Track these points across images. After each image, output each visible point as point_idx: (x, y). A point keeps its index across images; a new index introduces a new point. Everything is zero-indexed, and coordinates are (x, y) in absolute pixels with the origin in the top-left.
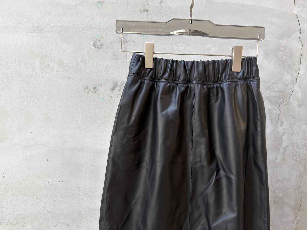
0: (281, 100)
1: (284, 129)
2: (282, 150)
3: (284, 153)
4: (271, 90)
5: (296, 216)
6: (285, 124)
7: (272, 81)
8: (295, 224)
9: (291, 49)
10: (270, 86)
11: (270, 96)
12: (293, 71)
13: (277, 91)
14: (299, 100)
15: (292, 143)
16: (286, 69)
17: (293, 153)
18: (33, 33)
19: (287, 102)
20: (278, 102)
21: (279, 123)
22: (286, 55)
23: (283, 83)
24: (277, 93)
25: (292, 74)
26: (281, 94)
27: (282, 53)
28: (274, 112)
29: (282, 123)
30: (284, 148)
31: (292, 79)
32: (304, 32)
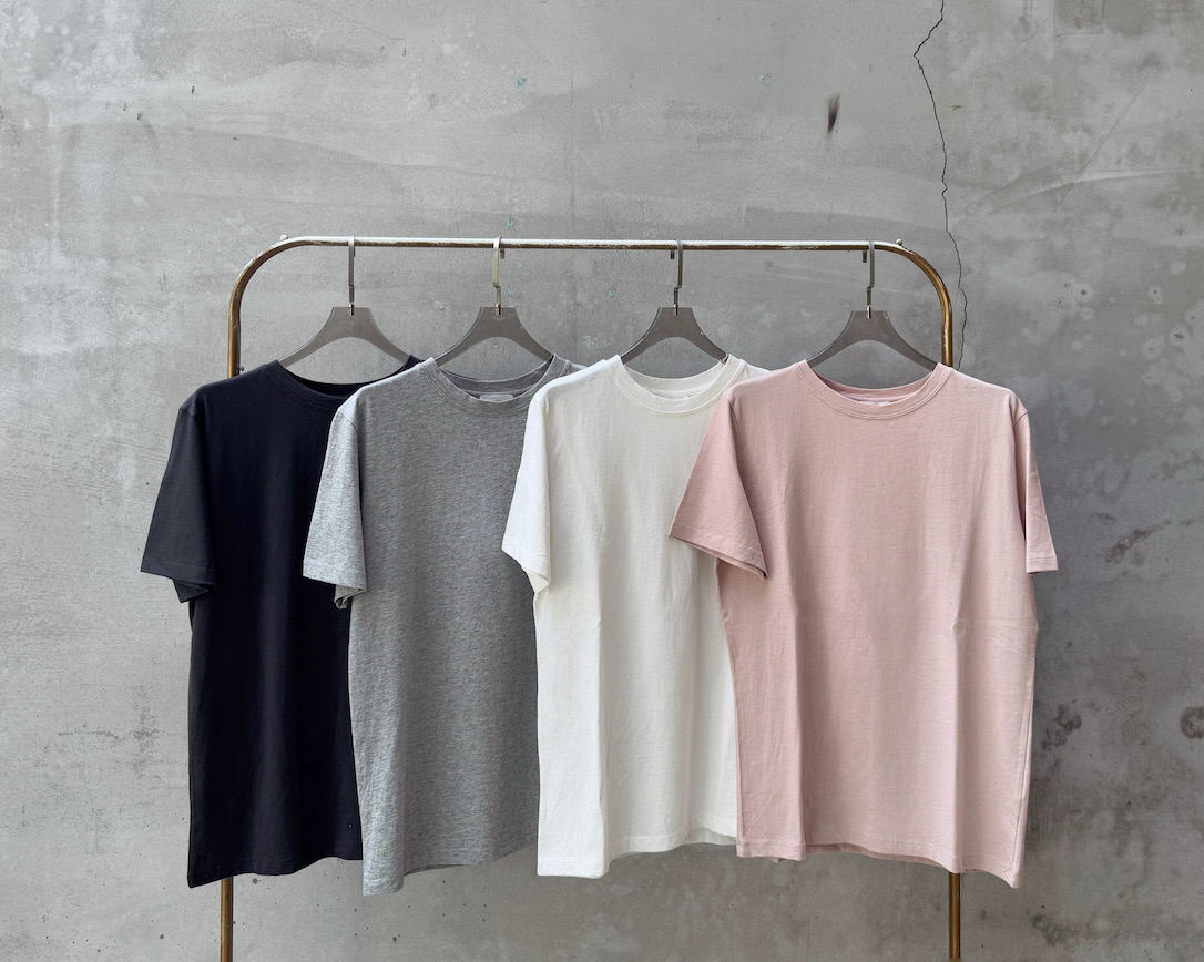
32: (970, 271)
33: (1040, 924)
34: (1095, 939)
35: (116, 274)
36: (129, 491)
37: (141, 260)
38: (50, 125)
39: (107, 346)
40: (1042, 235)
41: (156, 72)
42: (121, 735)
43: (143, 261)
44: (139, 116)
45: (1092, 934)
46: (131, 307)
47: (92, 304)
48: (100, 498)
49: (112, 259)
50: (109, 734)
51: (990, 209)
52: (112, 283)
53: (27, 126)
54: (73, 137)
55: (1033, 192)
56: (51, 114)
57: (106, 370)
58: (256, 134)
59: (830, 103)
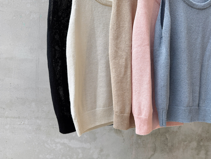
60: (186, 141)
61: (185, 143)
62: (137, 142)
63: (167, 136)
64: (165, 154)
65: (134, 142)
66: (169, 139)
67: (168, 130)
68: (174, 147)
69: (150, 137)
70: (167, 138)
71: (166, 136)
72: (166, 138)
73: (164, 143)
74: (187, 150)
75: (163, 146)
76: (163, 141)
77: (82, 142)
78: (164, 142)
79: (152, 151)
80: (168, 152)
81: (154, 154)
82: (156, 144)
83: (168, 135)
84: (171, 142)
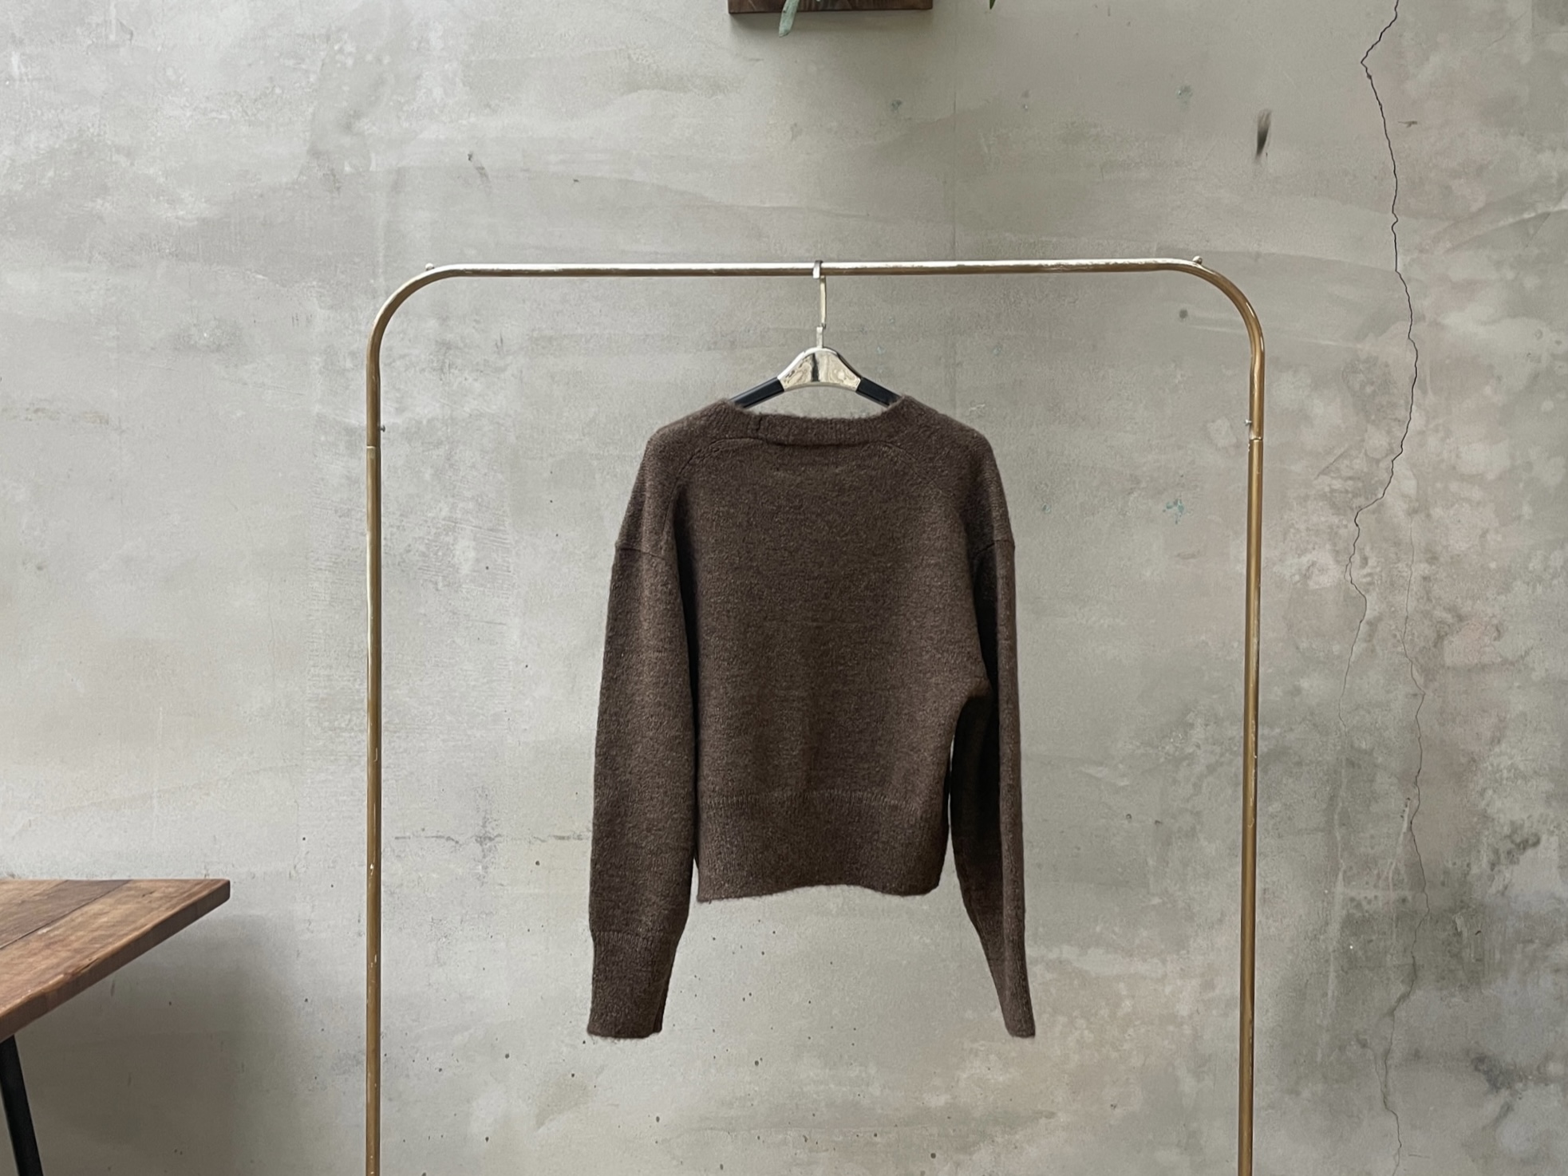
0: (1360, 501)
1: (1370, 575)
2: (1364, 627)
3: (1370, 637)
4: (1332, 475)
5: (1409, 799)
6: (1372, 562)
7: (1338, 452)
8: (1406, 818)
9: (1387, 366)
10: (1332, 464)
11: (1332, 491)
12: (1393, 424)
13: (1350, 478)
14: (1410, 497)
15: (1393, 609)
16: (1373, 417)
17: (1395, 636)
18: (714, 349)
19: (1375, 504)
20: (1354, 506)
21: (1357, 558)
22: (1372, 384)
23: (1366, 454)
24: (1350, 483)
25: (1389, 432)
26: (1360, 485)
27: (1361, 377)
28: (1343, 532)
29: (1365, 561)
30: (1369, 623)
31: (1390, 444)
32: (1422, 318)
33: (1484, 1067)
34: (1546, 1085)
35: (449, 336)
36: (467, 575)
37: (475, 320)
38: (373, 168)
39: (440, 417)
40: (1510, 275)
41: (488, 106)
42: (461, 839)
43: (477, 322)
44: (470, 157)
45: (1544, 1080)
46: (466, 374)
47: (423, 370)
48: (436, 583)
49: (444, 320)
50: (449, 839)
51: (1449, 245)
52: (446, 346)
53: (348, 169)
54: (398, 182)
55: (1502, 223)
56: (373, 155)
57: (440, 444)
58: (599, 174)
59: (1260, 122)
60: (1531, 941)
61: (1531, 948)
62: (1343, 948)
63: (1458, 922)
64: (1453, 990)
65: (1331, 949)
66: (1465, 934)
67: (1462, 902)
68: (1486, 966)
69: (1395, 930)
70: (1459, 930)
71: (1454, 922)
72: (1456, 929)
73: (1449, 952)
74: (1536, 973)
75: (1444, 961)
76: (1443, 943)
77: (1131, 955)
78: (1449, 945)
79: (1402, 982)
80: (1463, 983)
81: (1409, 995)
82: (1415, 954)
83: (1462, 918)
84: (1473, 947)
